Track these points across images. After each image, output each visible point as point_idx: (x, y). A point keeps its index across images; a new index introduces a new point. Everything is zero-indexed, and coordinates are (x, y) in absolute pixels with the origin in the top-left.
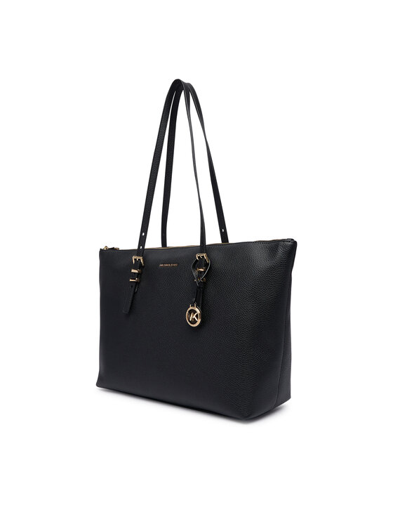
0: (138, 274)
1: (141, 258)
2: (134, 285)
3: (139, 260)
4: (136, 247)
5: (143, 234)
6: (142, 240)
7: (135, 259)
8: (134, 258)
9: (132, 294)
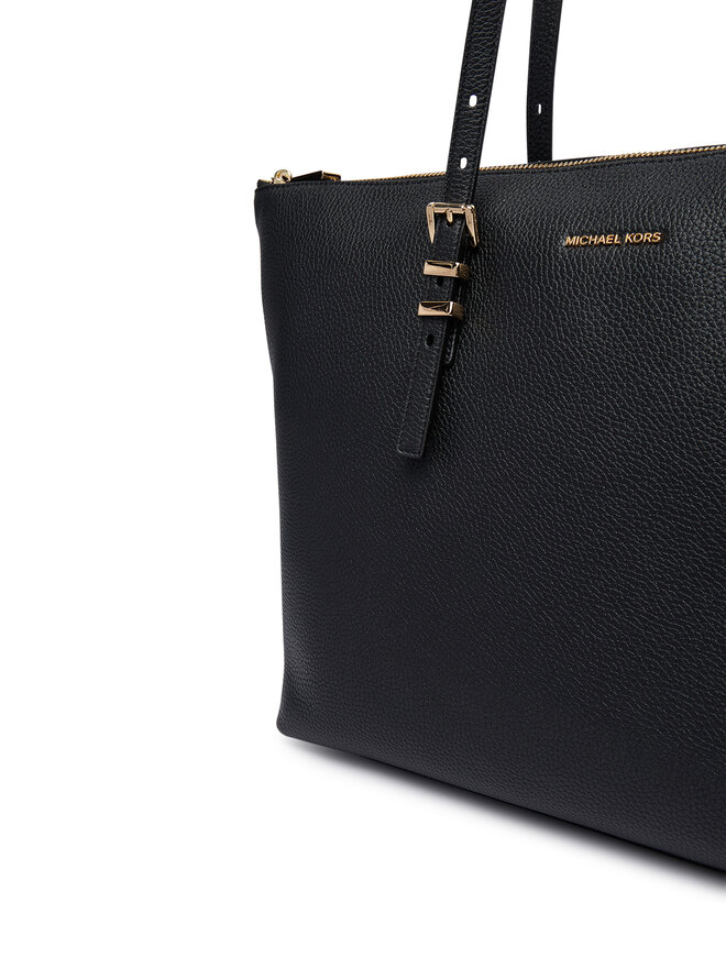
0: (457, 281)
1: (468, 210)
2: (440, 331)
3: (460, 217)
4: (439, 165)
5: (473, 101)
6: (469, 128)
7: (440, 218)
8: (432, 209)
9: (433, 370)
